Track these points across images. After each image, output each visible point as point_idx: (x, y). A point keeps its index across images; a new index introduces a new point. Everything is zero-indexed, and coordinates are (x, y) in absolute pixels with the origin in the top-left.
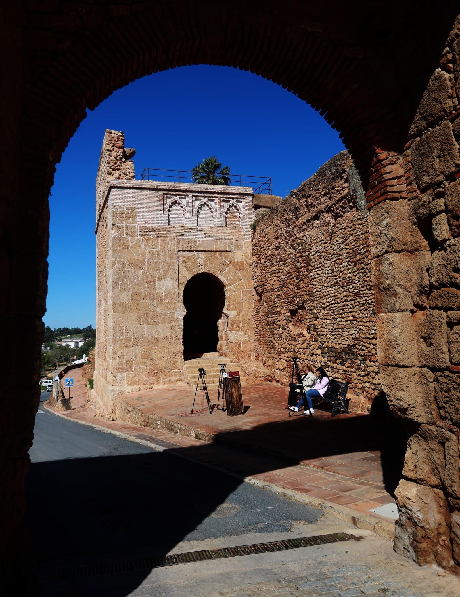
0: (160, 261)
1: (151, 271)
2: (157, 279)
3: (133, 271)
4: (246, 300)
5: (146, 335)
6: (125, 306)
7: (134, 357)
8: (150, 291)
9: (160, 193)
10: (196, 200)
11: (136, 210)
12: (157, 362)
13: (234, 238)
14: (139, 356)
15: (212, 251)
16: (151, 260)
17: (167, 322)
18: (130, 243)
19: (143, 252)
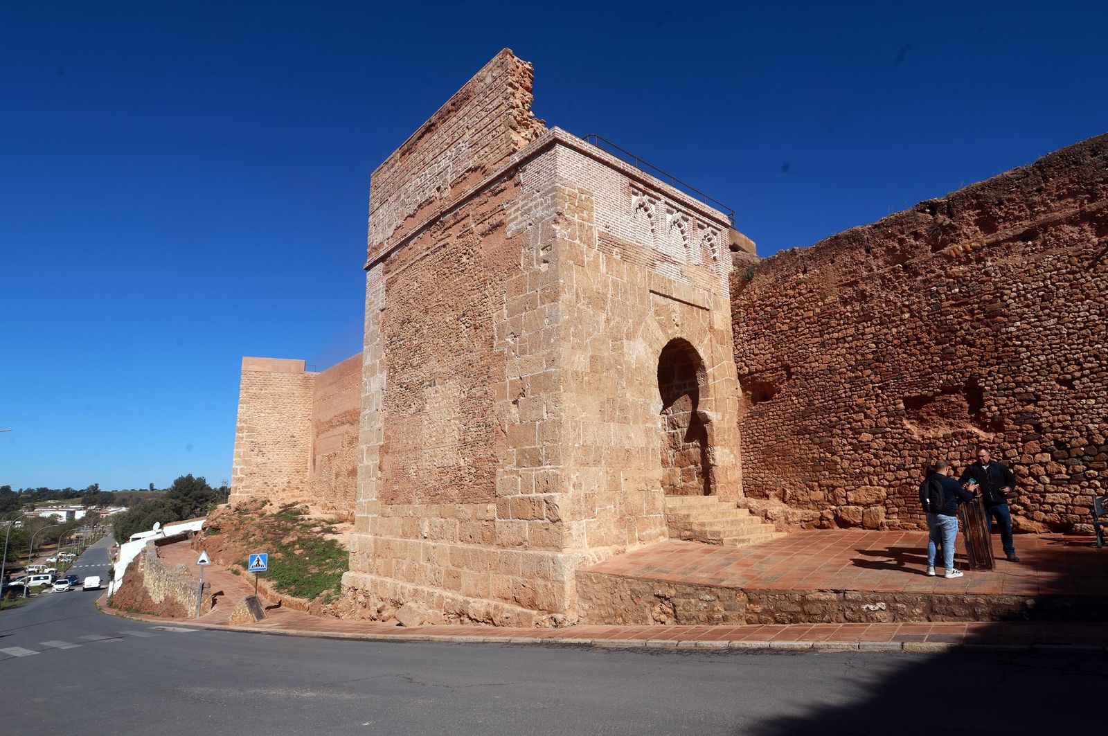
0: (628, 303)
1: (617, 319)
2: (625, 337)
3: (591, 312)
4: (730, 395)
5: (612, 442)
6: (580, 379)
7: (596, 487)
8: (616, 358)
9: (626, 180)
10: (669, 212)
11: (593, 198)
12: (630, 499)
13: (712, 290)
14: (604, 486)
15: (689, 304)
16: (616, 299)
17: (640, 419)
18: (585, 256)
19: (605, 280)
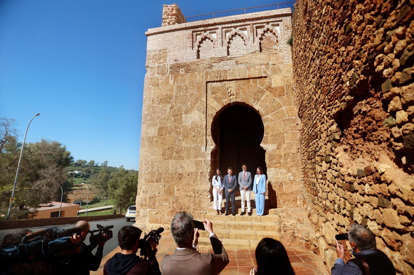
0: (188, 94)
1: (179, 105)
2: (183, 113)
3: (161, 106)
4: (288, 130)
5: (170, 170)
6: (151, 140)
7: (157, 193)
8: (176, 125)
9: (190, 31)
10: (226, 32)
11: (167, 51)
12: (180, 201)
13: (271, 63)
14: (162, 192)
15: (244, 79)
16: (179, 95)
17: (192, 156)
18: (160, 80)
19: (172, 87)
